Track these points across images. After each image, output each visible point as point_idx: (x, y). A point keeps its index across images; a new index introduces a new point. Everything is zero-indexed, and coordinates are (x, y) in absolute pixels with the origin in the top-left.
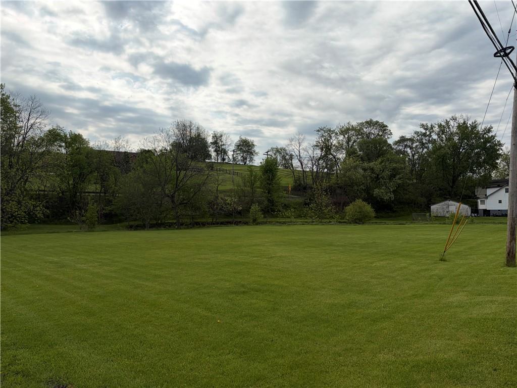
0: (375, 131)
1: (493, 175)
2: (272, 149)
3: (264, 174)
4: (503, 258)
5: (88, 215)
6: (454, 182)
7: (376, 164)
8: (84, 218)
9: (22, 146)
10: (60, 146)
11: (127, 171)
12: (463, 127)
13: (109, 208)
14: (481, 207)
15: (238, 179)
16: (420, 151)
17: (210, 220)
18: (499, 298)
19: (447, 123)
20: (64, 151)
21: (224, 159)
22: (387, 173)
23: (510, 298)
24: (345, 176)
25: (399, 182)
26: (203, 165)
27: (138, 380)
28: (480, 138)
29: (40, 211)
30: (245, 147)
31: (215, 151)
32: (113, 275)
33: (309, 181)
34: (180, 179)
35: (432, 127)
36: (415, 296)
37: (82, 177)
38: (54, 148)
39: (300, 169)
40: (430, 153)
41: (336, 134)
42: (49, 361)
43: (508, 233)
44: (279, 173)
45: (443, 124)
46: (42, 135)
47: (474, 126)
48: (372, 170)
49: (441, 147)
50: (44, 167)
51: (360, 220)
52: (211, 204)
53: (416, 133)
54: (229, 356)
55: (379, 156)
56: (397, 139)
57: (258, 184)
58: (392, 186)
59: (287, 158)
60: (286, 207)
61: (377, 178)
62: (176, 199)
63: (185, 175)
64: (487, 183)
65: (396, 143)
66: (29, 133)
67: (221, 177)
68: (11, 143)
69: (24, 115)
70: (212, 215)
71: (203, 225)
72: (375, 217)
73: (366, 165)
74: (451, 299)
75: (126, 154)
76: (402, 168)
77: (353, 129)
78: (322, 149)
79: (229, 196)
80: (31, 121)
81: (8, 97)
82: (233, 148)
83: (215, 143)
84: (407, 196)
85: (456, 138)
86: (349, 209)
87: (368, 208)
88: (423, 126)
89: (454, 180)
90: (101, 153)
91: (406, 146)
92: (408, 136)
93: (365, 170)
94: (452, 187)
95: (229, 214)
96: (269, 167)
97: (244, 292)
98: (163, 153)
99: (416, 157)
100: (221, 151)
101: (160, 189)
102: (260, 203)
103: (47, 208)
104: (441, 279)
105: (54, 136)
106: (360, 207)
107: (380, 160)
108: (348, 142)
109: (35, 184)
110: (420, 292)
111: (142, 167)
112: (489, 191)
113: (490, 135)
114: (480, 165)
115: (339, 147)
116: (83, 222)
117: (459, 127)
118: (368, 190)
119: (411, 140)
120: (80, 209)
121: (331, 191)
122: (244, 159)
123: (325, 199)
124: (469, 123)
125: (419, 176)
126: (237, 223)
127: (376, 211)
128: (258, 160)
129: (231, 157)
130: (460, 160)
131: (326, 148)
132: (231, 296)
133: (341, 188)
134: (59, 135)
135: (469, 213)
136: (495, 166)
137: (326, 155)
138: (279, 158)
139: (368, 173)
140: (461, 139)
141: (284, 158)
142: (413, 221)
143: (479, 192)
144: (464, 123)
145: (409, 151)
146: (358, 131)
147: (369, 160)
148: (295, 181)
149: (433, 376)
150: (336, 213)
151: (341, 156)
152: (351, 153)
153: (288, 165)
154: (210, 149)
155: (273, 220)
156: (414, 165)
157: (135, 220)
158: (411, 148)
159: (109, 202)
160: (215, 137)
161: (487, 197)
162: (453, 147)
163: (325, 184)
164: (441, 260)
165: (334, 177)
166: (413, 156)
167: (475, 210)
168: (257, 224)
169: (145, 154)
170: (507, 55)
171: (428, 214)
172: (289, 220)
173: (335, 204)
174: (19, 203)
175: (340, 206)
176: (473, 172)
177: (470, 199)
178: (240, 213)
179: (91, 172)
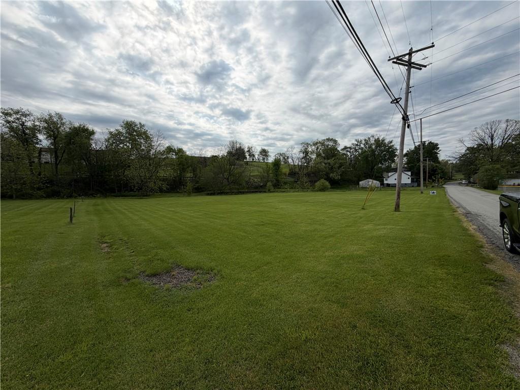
0: (331, 143)
1: (392, 166)
2: (278, 153)
3: (274, 167)
4: (393, 208)
5: (187, 188)
6: (372, 169)
7: (331, 161)
8: (185, 190)
9: (155, 155)
10: (173, 155)
11: (206, 166)
12: (377, 141)
13: (197, 185)
14: (385, 182)
15: (260, 170)
16: (355, 153)
17: (247, 191)
18: (388, 227)
19: (369, 138)
20: (175, 157)
21: (253, 159)
22: (337, 165)
23: (394, 227)
24: (315, 167)
25: (343, 170)
26: (243, 163)
27: (212, 263)
28: (386, 146)
29: (164, 187)
30: (264, 153)
31: (249, 155)
32: (200, 216)
33: (297, 170)
34: (232, 169)
35: (361, 141)
36: (347, 226)
37: (183, 170)
38: (170, 156)
39: (292, 164)
40: (359, 155)
41: (311, 145)
42: (172, 254)
43: (396, 195)
44: (281, 166)
45: (367, 139)
46: (164, 149)
47: (383, 140)
48: (329, 163)
49: (365, 151)
50: (166, 165)
51: (323, 189)
52: (247, 182)
53: (353, 144)
54: (255, 253)
55: (333, 156)
56: (343, 148)
57: (271, 172)
58: (339, 172)
59: (286, 158)
60: (285, 183)
61: (332, 168)
62: (229, 180)
63: (234, 168)
64: (390, 170)
65: (342, 150)
66: (158, 149)
67: (252, 169)
68: (150, 153)
69: (155, 139)
70: (248, 188)
71: (243, 193)
72: (330, 188)
73: (326, 161)
74: (365, 228)
75: (205, 158)
76: (344, 163)
77: (320, 143)
78: (304, 153)
79: (256, 178)
80: (159, 142)
81: (147, 131)
82: (258, 153)
83: (249, 151)
84: (347, 177)
85: (373, 147)
86: (318, 184)
87: (327, 184)
88: (356, 140)
89: (372, 168)
90: (193, 158)
91: (347, 151)
92: (348, 146)
93: (326, 164)
94: (371, 172)
95: (256, 187)
96: (277, 163)
97: (263, 225)
98: (223, 157)
99: (352, 157)
100: (252, 155)
101: (221, 175)
102: (272, 181)
103: (168, 185)
104: (361, 218)
105: (170, 150)
106: (323, 183)
107: (333, 159)
108: (317, 150)
109: (162, 174)
110: (350, 224)
111: (213, 164)
112: (390, 174)
113: (392, 144)
114: (385, 160)
115: (312, 153)
116: (185, 192)
117: (375, 140)
118: (327, 174)
119: (350, 148)
120: (184, 185)
121: (308, 175)
122: (264, 159)
123: (305, 179)
124: (381, 138)
125: (354, 167)
126: (260, 192)
127: (331, 185)
128: (271, 160)
129: (257, 158)
130: (375, 158)
131: (306, 152)
132: (256, 227)
133: (313, 173)
134: (172, 149)
135: (379, 186)
136: (393, 161)
137: (306, 157)
138: (282, 158)
139: (327, 165)
140: (376, 147)
141: (284, 158)
142: (350, 190)
143: (385, 174)
144: (378, 138)
145: (349, 154)
146: (322, 144)
147: (328, 159)
148: (290, 170)
149: (350, 261)
150: (311, 186)
151: (314, 156)
152: (318, 155)
153: (286, 162)
154: (246, 154)
155: (279, 190)
156: (351, 161)
157: (210, 190)
158: (350, 152)
159: (197, 182)
160: (249, 148)
161: (389, 177)
162: (372, 151)
163: (305, 172)
164: (363, 209)
165: (310, 168)
166: (351, 156)
167: (382, 184)
168: (271, 192)
169: (214, 158)
170: (398, 102)
171: (358, 186)
172: (286, 190)
173: (310, 182)
174: (155, 183)
175: (313, 182)
176: (382, 164)
177: (380, 179)
178: (261, 187)
179: (188, 167)
